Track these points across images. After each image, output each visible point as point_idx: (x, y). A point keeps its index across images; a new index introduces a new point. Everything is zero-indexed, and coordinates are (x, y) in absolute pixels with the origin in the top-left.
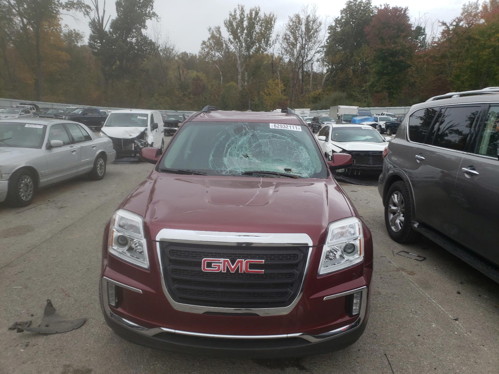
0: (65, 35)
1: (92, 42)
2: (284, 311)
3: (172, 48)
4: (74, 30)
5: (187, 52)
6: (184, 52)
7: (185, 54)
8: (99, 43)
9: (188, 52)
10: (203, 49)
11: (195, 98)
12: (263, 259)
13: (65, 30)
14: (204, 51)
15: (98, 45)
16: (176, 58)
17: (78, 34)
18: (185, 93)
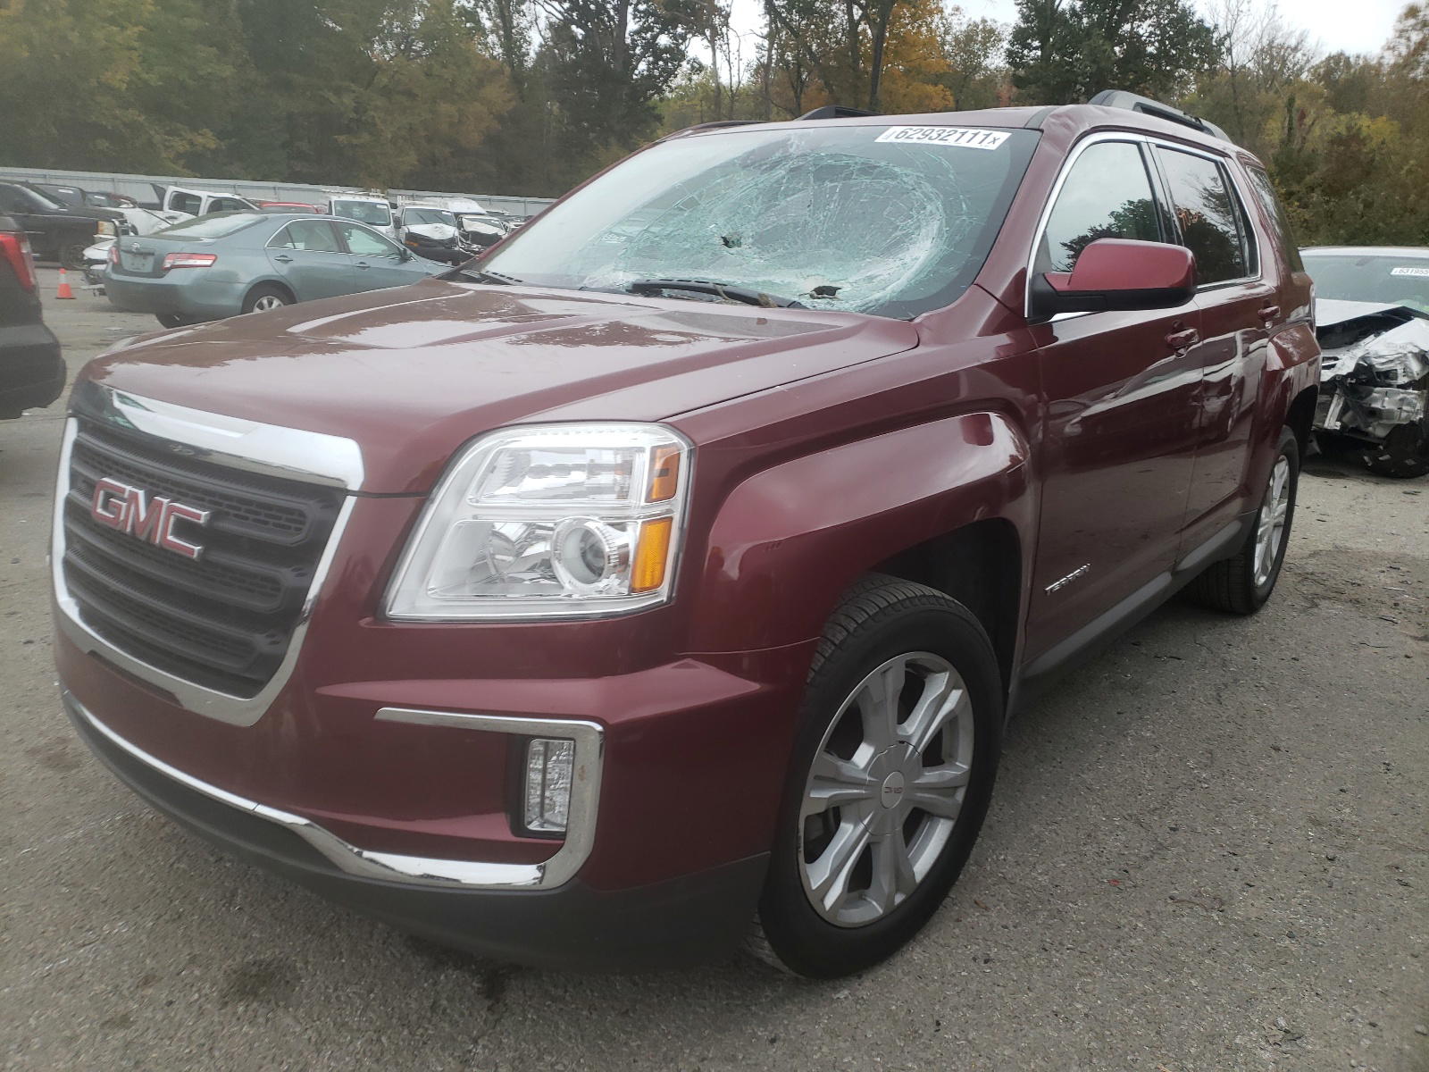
0: (956, 39)
1: (1016, 48)
2: (240, 710)
3: (1293, 42)
4: (984, 21)
5: (1347, 54)
6: (1334, 52)
7: (1338, 60)
8: (1036, 48)
9: (1351, 52)
10: (1402, 33)
11: (1327, 202)
12: (203, 508)
13: (959, 25)
14: (1408, 39)
15: (1032, 54)
16: (1304, 76)
17: (992, 31)
18: (1295, 188)
